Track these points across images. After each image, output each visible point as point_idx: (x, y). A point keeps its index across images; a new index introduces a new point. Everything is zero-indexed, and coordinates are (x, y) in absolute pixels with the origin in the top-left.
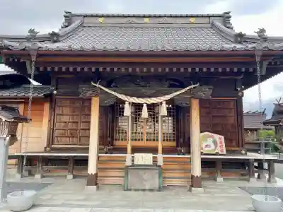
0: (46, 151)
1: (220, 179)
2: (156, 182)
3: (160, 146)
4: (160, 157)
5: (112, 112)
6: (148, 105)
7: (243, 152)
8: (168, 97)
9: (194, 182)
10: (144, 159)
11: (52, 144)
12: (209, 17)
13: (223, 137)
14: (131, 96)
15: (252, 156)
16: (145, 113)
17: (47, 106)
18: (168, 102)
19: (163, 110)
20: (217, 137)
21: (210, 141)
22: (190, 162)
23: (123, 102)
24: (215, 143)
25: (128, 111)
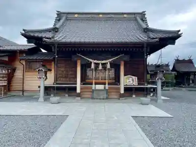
0: (54, 84)
1: (134, 96)
2: (105, 96)
4: (107, 86)
5: (85, 66)
6: (102, 64)
7: (146, 84)
8: (110, 60)
9: (121, 96)
11: (57, 81)
12: (134, 14)
13: (136, 78)
14: (94, 60)
15: (149, 86)
16: (100, 67)
17: (53, 63)
18: (110, 62)
19: (108, 66)
20: (134, 77)
22: (119, 89)
23: (91, 62)
24: (133, 80)
25: (93, 66)
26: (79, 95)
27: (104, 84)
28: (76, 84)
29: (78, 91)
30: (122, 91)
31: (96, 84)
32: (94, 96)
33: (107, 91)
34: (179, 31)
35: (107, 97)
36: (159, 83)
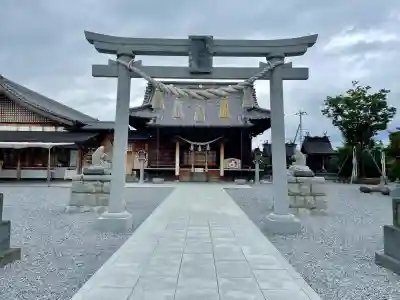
2: (204, 178)
4: (207, 170)
5: (185, 148)
9: (222, 179)
10: (200, 170)
13: (240, 160)
14: (194, 142)
16: (200, 149)
17: (146, 145)
18: (210, 144)
19: (208, 148)
20: (237, 160)
21: (233, 163)
22: (219, 172)
23: (190, 144)
24: (236, 163)
25: (192, 148)
26: (177, 178)
27: (204, 167)
28: (174, 167)
29: (177, 173)
30: (222, 174)
31: (196, 167)
32: (193, 179)
33: (207, 175)
35: (207, 179)
36: (257, 166)
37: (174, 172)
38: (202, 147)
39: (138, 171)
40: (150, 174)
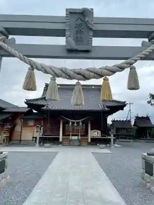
0: (43, 136)
1: (98, 145)
2: (78, 144)
3: (79, 134)
4: (80, 137)
7: (107, 136)
9: (89, 144)
10: (76, 138)
13: (100, 131)
14: (72, 120)
16: (75, 124)
18: (82, 121)
19: (81, 124)
20: (98, 131)
21: (96, 133)
22: (88, 139)
23: (69, 121)
24: (98, 133)
25: (70, 124)
26: (61, 143)
27: (78, 136)
28: (59, 135)
29: (61, 140)
30: (89, 141)
31: (72, 135)
32: (70, 144)
33: (80, 141)
34: (125, 102)
35: (80, 144)
36: (112, 135)
37: (59, 139)
38: (77, 123)
39: (36, 138)
40: (44, 141)
